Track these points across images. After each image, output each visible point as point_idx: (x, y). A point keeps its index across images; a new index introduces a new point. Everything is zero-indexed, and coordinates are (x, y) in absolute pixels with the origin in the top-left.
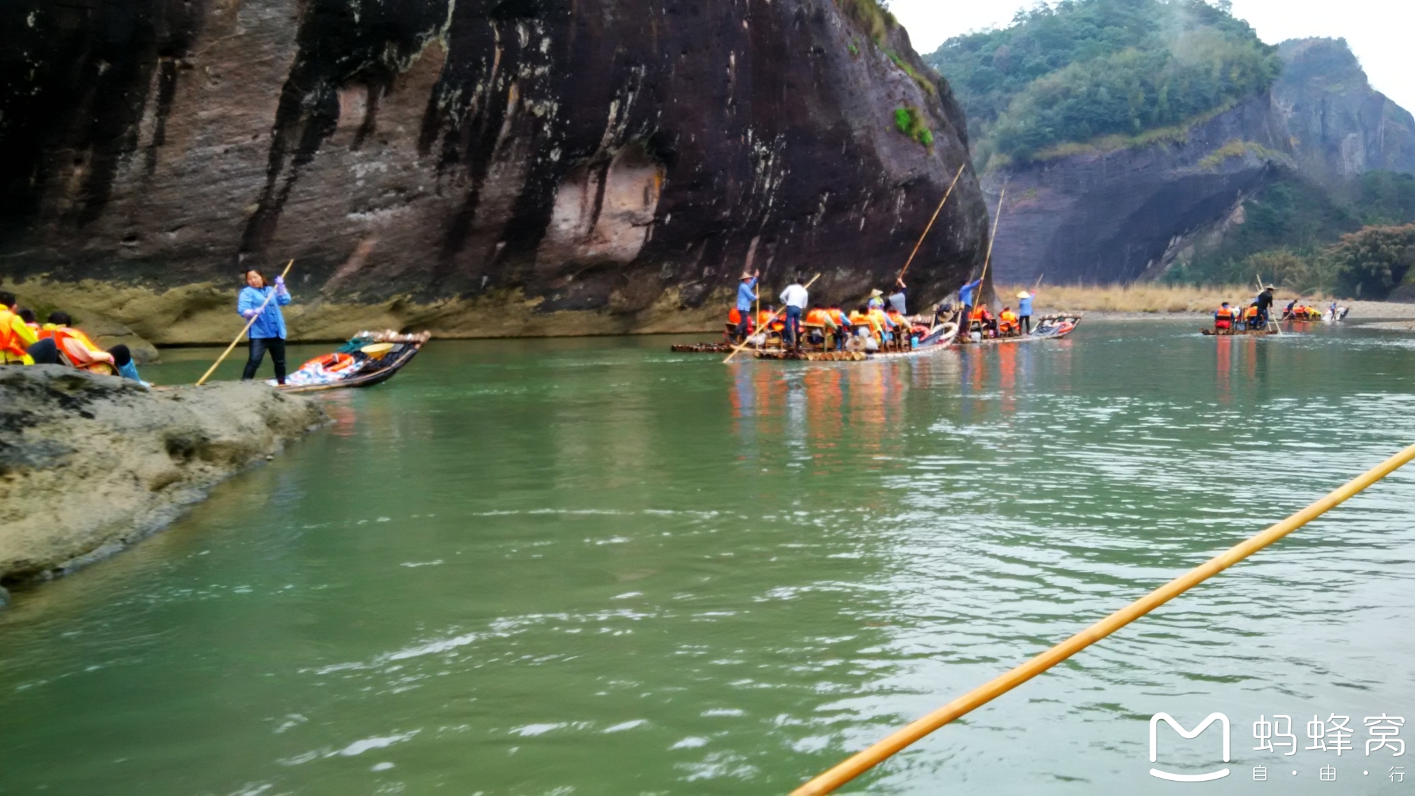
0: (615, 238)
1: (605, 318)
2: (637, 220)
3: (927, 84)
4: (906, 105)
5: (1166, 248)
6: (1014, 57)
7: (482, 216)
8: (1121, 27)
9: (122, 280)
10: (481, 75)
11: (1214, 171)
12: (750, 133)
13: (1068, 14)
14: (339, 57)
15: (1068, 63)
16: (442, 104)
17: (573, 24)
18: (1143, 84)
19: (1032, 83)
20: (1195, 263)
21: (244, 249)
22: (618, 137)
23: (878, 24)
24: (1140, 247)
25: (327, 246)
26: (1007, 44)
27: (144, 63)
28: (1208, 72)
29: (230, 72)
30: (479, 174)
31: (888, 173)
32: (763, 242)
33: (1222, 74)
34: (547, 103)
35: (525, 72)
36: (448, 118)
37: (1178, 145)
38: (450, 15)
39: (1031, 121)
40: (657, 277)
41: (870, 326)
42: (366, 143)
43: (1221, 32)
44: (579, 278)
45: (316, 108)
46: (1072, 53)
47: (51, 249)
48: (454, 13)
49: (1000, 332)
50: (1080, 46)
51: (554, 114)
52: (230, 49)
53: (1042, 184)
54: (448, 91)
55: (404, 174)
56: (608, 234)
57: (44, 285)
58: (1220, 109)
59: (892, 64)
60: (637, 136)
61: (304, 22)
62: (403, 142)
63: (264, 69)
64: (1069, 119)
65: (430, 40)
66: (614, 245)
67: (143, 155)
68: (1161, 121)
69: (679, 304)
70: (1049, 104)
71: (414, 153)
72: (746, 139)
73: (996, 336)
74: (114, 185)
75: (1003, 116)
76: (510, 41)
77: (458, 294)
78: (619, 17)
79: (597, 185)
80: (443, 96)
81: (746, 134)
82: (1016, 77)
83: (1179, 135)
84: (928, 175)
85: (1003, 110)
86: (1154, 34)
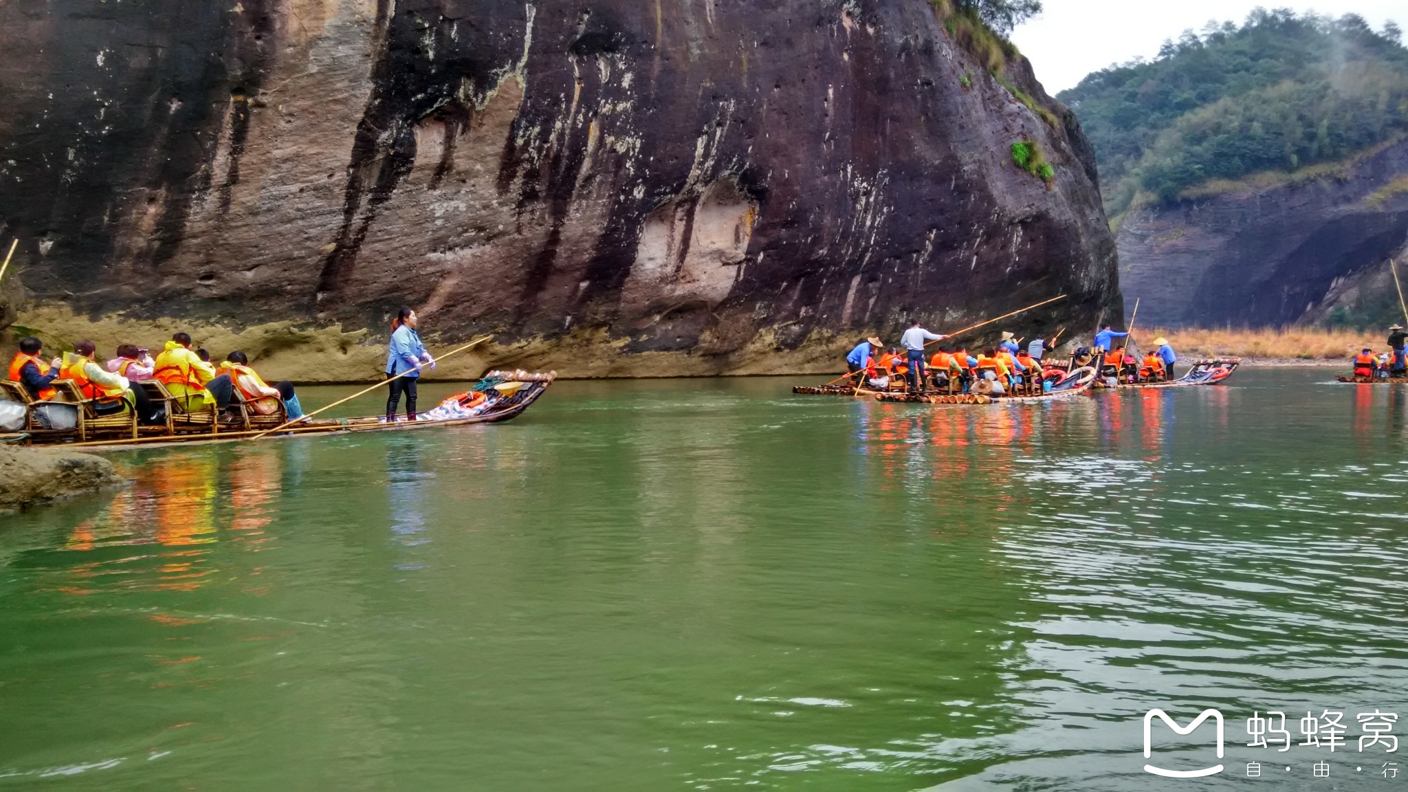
0: (704, 277)
1: (695, 359)
2: (727, 258)
3: (1051, 117)
4: (1025, 139)
5: (1328, 290)
6: (1161, 93)
7: (564, 255)
8: (1277, 59)
9: (198, 319)
10: (559, 112)
11: (1380, 209)
12: (849, 169)
13: (1219, 46)
14: (415, 95)
15: (1219, 98)
16: (520, 142)
17: (657, 58)
18: (1301, 118)
19: (1179, 119)
20: (1359, 306)
21: (322, 288)
22: (705, 174)
23: (996, 55)
24: (1298, 289)
25: (407, 285)
26: (1153, 79)
27: (216, 102)
28: (1373, 105)
29: (303, 110)
30: (559, 213)
31: (1003, 209)
32: (864, 282)
33: (1389, 107)
34: (630, 140)
35: (606, 109)
36: (527, 156)
37: (1340, 182)
38: (526, 50)
39: (1178, 158)
40: (750, 318)
41: (995, 370)
42: (443, 182)
43: (1388, 63)
44: (669, 318)
45: (393, 146)
46: (1224, 87)
47: (126, 287)
48: (530, 49)
49: (1140, 377)
50: (1232, 79)
51: (637, 150)
52: (303, 87)
53: (1191, 223)
54: (527, 129)
55: (483, 212)
56: (696, 273)
57: (120, 323)
58: (1387, 144)
59: (1011, 97)
60: (727, 173)
61: (377, 60)
62: (482, 181)
63: (338, 107)
64: (1219, 155)
65: (506, 76)
66: (703, 284)
67: (217, 194)
68: (1321, 157)
69: (775, 346)
70: (1198, 139)
71: (493, 191)
72: (845, 175)
73: (1136, 381)
74: (188, 224)
75: (1147, 152)
76: (590, 78)
77: (541, 334)
78: (707, 51)
79: (684, 222)
80: (521, 133)
81: (845, 170)
82: (1163, 113)
83: (1340, 171)
84: (1047, 211)
85: (1148, 147)
86: (1313, 66)
